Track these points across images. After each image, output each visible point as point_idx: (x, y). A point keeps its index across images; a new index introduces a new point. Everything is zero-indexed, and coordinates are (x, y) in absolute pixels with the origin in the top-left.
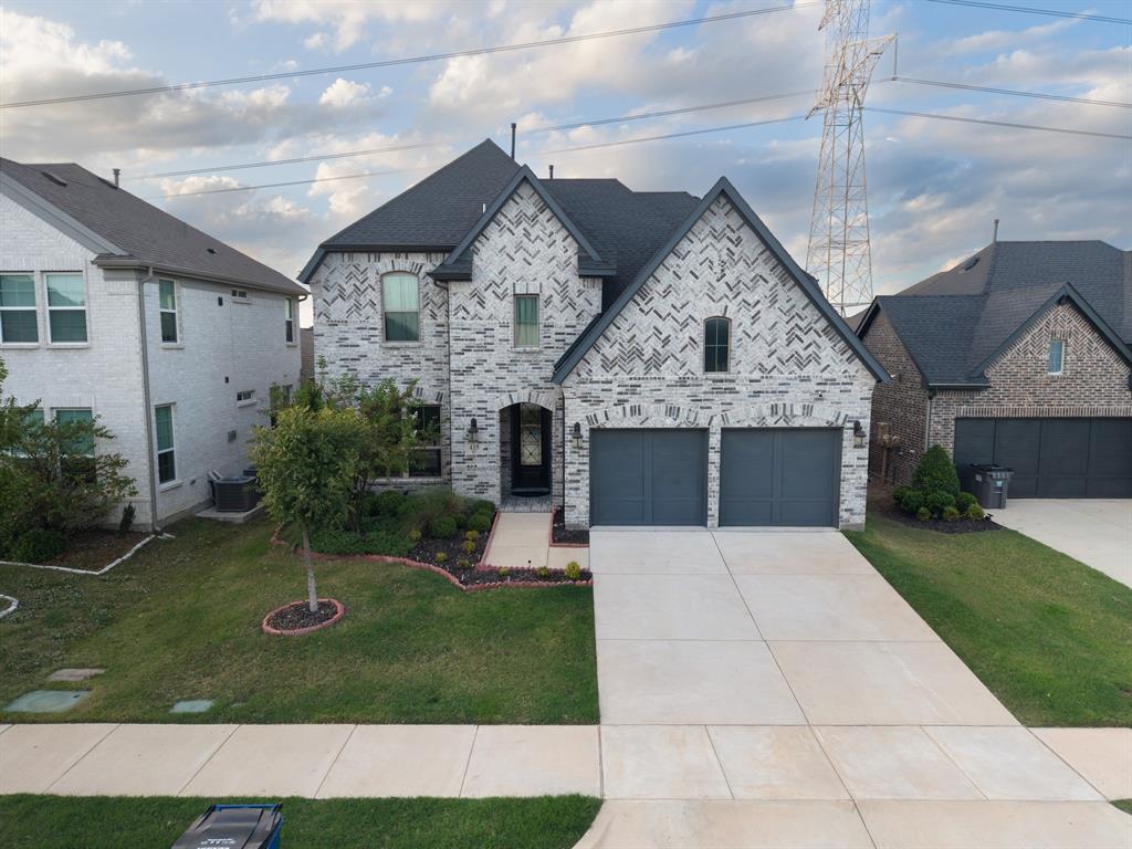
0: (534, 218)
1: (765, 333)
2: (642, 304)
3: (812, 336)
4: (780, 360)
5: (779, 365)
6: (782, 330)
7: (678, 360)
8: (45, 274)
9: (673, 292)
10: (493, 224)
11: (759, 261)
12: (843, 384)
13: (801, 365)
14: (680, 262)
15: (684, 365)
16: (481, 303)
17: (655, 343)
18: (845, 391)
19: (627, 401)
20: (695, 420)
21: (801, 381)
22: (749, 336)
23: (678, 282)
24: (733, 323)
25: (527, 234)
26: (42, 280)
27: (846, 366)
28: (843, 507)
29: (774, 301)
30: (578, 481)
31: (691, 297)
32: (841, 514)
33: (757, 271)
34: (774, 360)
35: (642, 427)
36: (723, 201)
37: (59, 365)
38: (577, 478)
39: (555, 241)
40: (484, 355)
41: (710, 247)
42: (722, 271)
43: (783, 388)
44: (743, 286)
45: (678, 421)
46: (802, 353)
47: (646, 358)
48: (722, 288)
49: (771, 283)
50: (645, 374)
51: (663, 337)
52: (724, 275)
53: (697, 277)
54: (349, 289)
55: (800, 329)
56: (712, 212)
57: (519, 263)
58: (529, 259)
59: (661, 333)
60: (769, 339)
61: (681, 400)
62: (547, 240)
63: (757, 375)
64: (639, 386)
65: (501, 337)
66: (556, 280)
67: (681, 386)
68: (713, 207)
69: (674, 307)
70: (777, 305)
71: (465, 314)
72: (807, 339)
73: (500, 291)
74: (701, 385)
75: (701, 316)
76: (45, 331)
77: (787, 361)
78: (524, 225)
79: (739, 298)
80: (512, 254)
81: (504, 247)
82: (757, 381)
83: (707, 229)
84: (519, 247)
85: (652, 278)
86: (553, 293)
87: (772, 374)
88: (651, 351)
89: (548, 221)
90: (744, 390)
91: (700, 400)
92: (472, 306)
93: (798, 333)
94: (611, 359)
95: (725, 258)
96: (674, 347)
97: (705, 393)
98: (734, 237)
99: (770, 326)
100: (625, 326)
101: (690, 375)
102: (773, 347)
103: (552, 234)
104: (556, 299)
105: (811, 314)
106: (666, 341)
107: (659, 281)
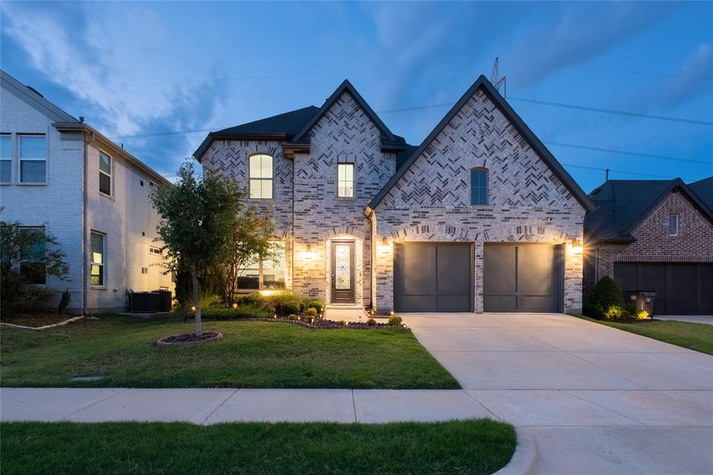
0: (351, 115)
1: (511, 179)
2: (429, 157)
3: (542, 181)
4: (521, 196)
5: (521, 200)
6: (523, 177)
7: (454, 195)
8: (20, 136)
9: (449, 151)
10: (324, 118)
11: (506, 131)
12: (565, 213)
13: (536, 201)
14: (454, 130)
15: (458, 199)
16: (316, 168)
17: (437, 183)
18: (566, 218)
19: (419, 223)
20: (466, 236)
21: (536, 211)
22: (501, 181)
23: (452, 144)
24: (490, 172)
25: (347, 125)
26: (17, 140)
27: (565, 202)
28: (566, 297)
29: (516, 158)
30: (385, 278)
31: (461, 154)
32: (566, 302)
33: (505, 138)
34: (518, 197)
35: (430, 241)
36: (481, 93)
37: (25, 197)
38: (384, 276)
39: (365, 129)
40: (316, 202)
41: (473, 122)
42: (482, 137)
43: (524, 216)
44: (496, 148)
45: (454, 237)
46: (536, 192)
47: (432, 193)
48: (482, 148)
49: (515, 146)
50: (432, 204)
51: (443, 180)
52: (483, 140)
53: (465, 141)
54: (227, 163)
55: (535, 176)
56: (474, 99)
57: (341, 142)
58: (348, 140)
59: (442, 177)
60: (514, 183)
61: (456, 223)
62: (359, 128)
63: (506, 207)
64: (428, 212)
65: (328, 190)
66: (366, 154)
67: (456, 213)
68: (475, 96)
69: (451, 161)
70: (518, 161)
71: (304, 175)
72: (539, 183)
73: (328, 160)
74: (470, 213)
75: (468, 167)
76: (17, 174)
77: (527, 197)
78: (345, 119)
79: (493, 155)
80: (336, 136)
81: (332, 132)
82: (507, 211)
83: (471, 110)
84: (341, 133)
85: (435, 141)
86: (364, 162)
87: (516, 206)
88: (436, 189)
89: (361, 116)
90: (499, 216)
91: (469, 223)
92: (310, 170)
93: (533, 179)
94: (408, 194)
95: (484, 129)
96: (451, 186)
97: (472, 218)
98: (489, 115)
99: (514, 173)
100: (417, 172)
101: (462, 206)
102: (517, 188)
103: (363, 124)
104: (366, 166)
105: (541, 166)
106: (445, 183)
107: (440, 143)
